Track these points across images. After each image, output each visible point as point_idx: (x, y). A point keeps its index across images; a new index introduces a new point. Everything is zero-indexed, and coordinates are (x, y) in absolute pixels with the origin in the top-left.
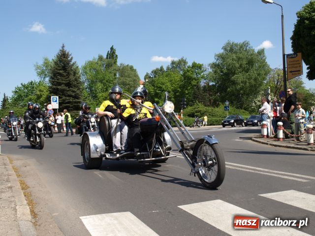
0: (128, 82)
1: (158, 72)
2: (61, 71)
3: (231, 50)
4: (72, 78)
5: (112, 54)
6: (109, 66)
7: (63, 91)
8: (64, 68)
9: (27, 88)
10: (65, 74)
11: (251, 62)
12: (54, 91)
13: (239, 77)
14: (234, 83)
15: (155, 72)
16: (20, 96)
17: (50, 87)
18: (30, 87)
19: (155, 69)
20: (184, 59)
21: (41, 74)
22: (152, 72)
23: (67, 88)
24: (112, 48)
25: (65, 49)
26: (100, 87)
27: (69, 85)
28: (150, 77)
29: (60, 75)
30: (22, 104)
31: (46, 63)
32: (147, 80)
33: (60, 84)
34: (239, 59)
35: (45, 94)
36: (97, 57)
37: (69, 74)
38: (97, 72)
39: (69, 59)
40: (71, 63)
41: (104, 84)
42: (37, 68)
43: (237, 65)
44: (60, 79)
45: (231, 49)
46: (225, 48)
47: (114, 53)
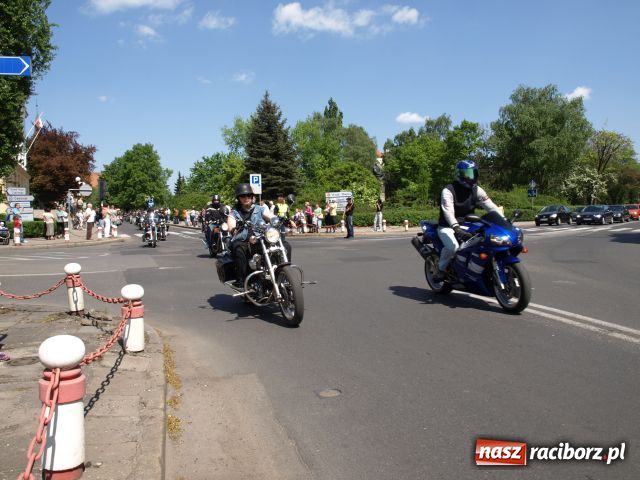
0: (360, 152)
1: (406, 137)
2: (264, 135)
3: (526, 100)
4: (281, 144)
5: (332, 111)
6: (330, 128)
7: (267, 166)
8: (269, 130)
9: (211, 163)
10: (270, 139)
11: (560, 119)
12: (254, 167)
13: (542, 143)
14: (532, 152)
15: (401, 138)
16: (201, 176)
17: (247, 161)
18: (216, 162)
19: (400, 133)
20: (447, 116)
21: (233, 142)
22: (397, 138)
23: (273, 161)
24: (331, 103)
25: (270, 99)
26: (320, 161)
27: (276, 156)
28: (393, 146)
29: (263, 140)
30: (203, 187)
31: (238, 125)
32: (388, 151)
33: (262, 155)
34: (541, 114)
35: (240, 170)
36: (312, 116)
37: (276, 139)
38: (313, 136)
39: (277, 114)
40: (280, 121)
41: (326, 156)
42: (226, 132)
43: (538, 124)
44: (263, 147)
45: (525, 98)
46: (514, 98)
47: (336, 108)
